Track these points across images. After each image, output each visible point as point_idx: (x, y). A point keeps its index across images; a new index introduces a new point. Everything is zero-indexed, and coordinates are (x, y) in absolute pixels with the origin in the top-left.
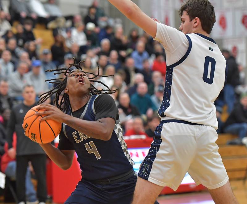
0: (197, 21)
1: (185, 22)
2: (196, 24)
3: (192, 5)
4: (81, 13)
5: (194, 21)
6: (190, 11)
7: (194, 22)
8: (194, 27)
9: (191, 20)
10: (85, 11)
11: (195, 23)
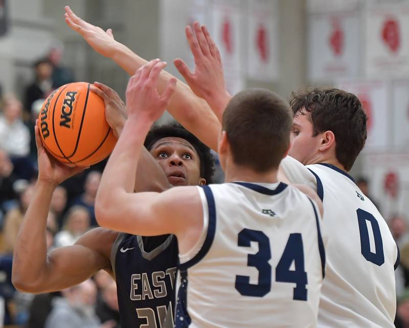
0: (328, 139)
1: (300, 135)
2: (325, 146)
3: (324, 103)
4: (19, 79)
5: (321, 137)
6: (318, 114)
7: (322, 140)
8: (320, 152)
9: (315, 134)
10: (28, 75)
11: (324, 142)
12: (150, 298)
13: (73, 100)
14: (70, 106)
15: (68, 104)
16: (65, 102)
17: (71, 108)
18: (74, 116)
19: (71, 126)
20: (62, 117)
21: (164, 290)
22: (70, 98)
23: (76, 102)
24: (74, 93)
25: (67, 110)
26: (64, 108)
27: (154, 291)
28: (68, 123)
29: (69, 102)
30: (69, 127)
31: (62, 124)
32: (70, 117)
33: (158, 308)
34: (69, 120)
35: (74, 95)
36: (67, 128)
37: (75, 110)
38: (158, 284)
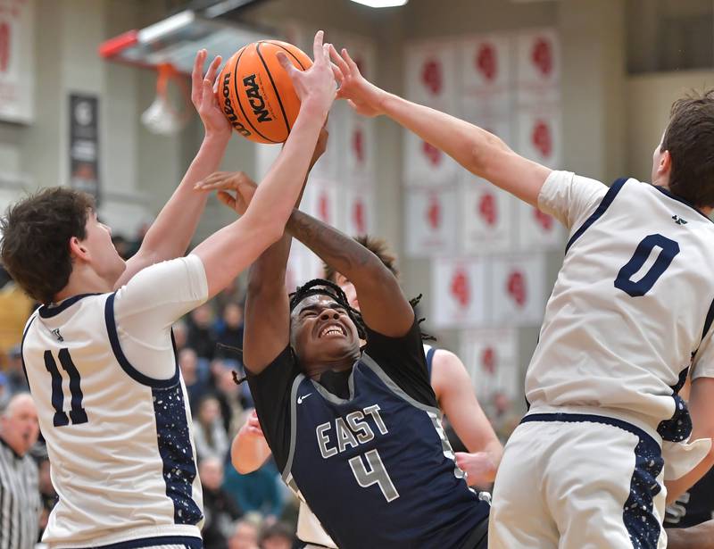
13: (256, 87)
14: (257, 96)
15: (253, 95)
17: (261, 98)
18: (269, 105)
19: (273, 118)
20: (256, 113)
22: (252, 87)
23: (263, 89)
24: (253, 77)
25: (257, 103)
26: (252, 102)
28: (267, 116)
29: (254, 93)
30: (270, 119)
31: (260, 120)
32: (266, 108)
34: (266, 113)
35: (253, 81)
37: (266, 98)
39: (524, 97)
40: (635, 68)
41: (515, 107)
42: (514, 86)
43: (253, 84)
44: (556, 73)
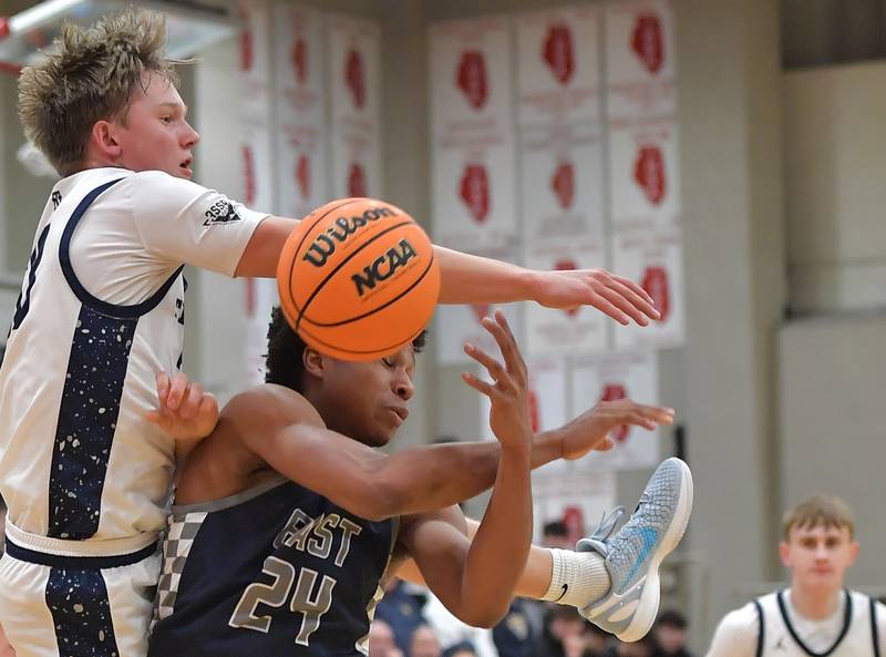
12: (297, 548)
13: (403, 262)
14: (393, 267)
15: (392, 261)
16: (392, 253)
17: (392, 272)
18: (384, 287)
19: (363, 296)
20: (366, 270)
21: (327, 546)
22: (401, 254)
23: (404, 272)
25: (383, 268)
26: (382, 260)
27: (310, 539)
28: (366, 289)
29: (396, 261)
30: (361, 292)
31: (356, 278)
32: (379, 284)
33: (303, 569)
34: (371, 285)
36: (356, 292)
37: (393, 280)
38: (322, 533)
39: (618, 106)
40: (795, 57)
41: (605, 122)
42: (603, 91)
43: (407, 257)
44: (668, 70)
